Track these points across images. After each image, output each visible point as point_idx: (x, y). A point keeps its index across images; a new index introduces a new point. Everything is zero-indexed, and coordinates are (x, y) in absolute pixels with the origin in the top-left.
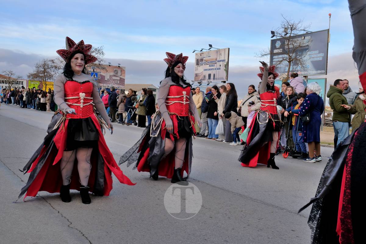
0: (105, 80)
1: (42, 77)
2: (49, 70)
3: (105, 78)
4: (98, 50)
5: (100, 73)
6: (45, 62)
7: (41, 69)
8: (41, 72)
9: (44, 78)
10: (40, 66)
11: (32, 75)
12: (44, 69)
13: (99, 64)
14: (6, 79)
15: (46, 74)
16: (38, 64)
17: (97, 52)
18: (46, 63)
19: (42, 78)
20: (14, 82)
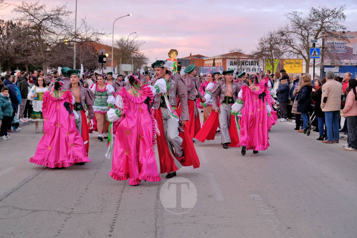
0: (353, 54)
1: (268, 55)
2: (277, 46)
3: (353, 51)
4: (336, 12)
5: (345, 45)
6: (271, 35)
7: (266, 45)
8: (267, 49)
9: (271, 57)
10: (265, 42)
11: (256, 54)
12: (270, 46)
13: (344, 32)
14: (234, 60)
15: (273, 51)
16: (263, 39)
17: (335, 15)
18: (273, 36)
19: (268, 58)
20: (248, 62)
